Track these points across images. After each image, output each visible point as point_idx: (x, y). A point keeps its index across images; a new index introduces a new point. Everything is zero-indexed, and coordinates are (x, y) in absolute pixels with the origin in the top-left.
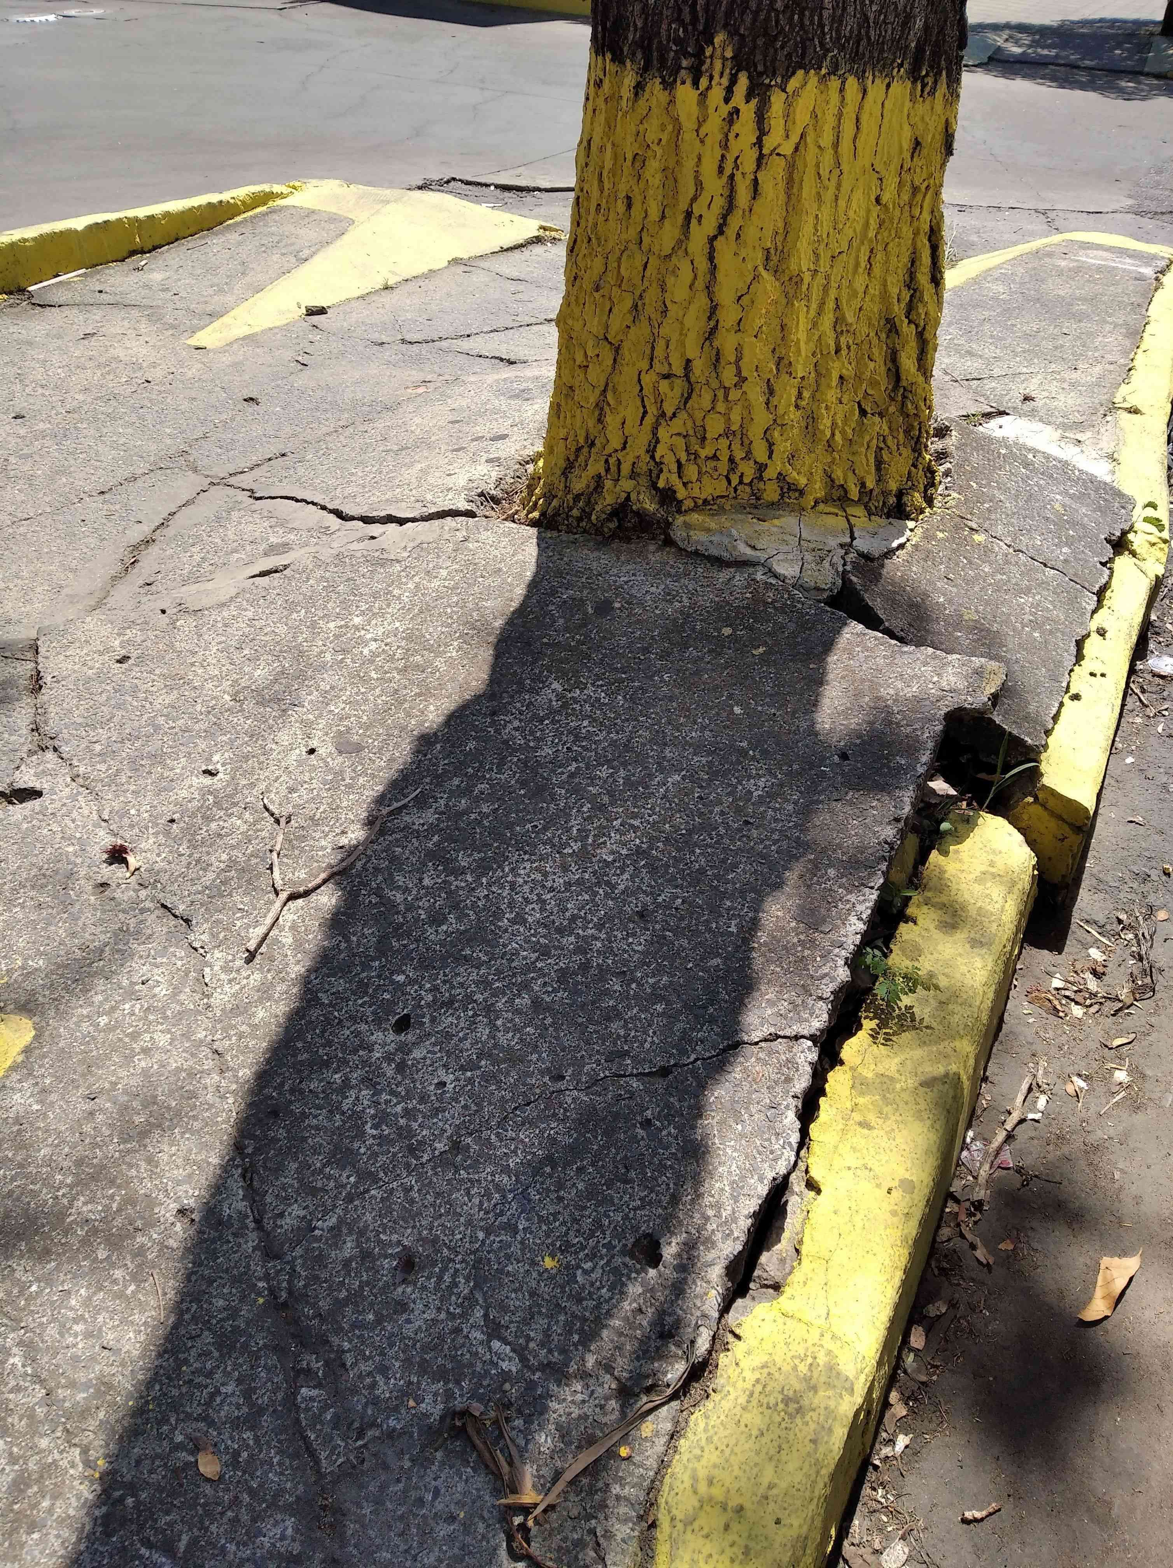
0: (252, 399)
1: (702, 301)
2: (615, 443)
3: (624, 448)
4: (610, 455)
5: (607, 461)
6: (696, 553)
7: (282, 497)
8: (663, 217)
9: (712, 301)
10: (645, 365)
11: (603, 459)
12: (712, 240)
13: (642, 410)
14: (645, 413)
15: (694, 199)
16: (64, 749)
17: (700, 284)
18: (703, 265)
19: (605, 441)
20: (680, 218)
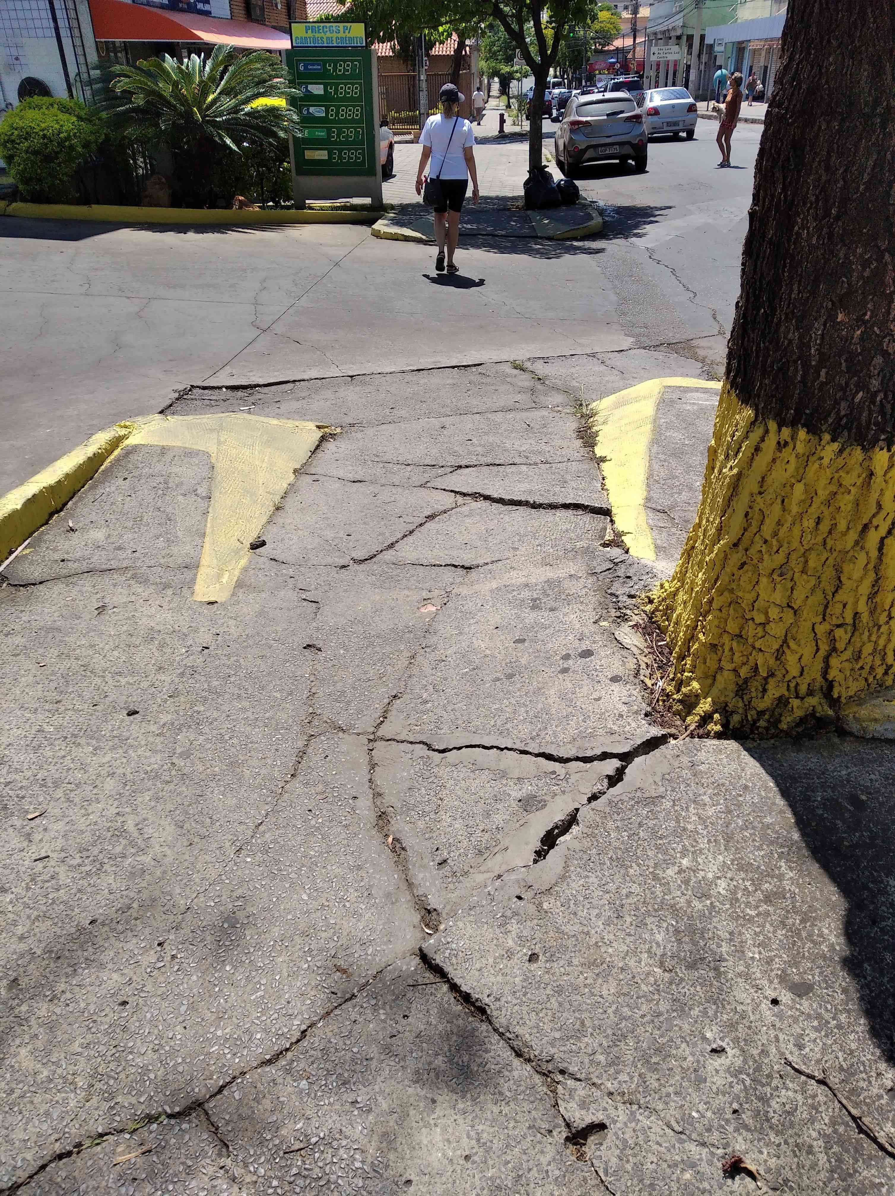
0: (309, 646)
1: (872, 576)
2: (794, 671)
3: (802, 674)
4: (790, 681)
5: (788, 686)
6: (874, 739)
7: (467, 747)
8: (848, 528)
9: (877, 575)
10: (819, 619)
11: (785, 684)
12: (882, 539)
13: (815, 648)
14: (818, 650)
15: (874, 516)
16: (573, 1069)
17: (871, 566)
18: (874, 554)
19: (784, 672)
20: (860, 528)
